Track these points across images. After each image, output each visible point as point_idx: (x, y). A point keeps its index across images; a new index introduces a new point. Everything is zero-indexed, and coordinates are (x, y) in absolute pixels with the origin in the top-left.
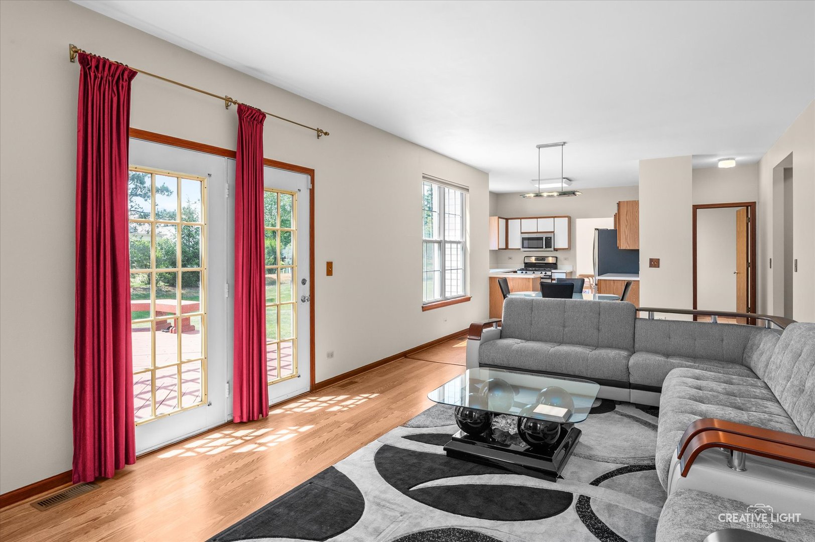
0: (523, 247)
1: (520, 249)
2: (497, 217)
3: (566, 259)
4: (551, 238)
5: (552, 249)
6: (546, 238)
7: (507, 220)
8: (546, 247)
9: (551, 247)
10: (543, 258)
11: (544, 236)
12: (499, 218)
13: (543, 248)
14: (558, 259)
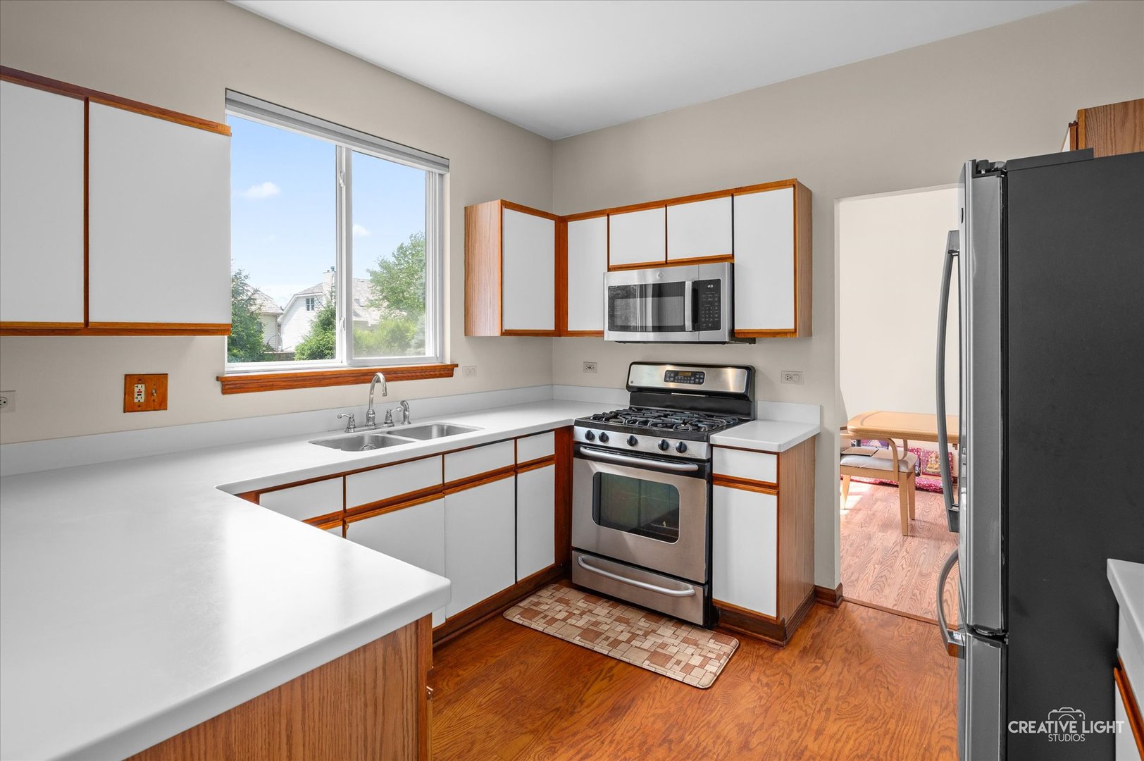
0: (613, 327)
1: (601, 333)
2: (496, 205)
3: (789, 378)
4: (717, 283)
5: (723, 333)
6: (697, 287)
7: (561, 224)
8: (697, 326)
9: (718, 328)
10: (696, 372)
11: (687, 276)
12: (505, 204)
13: (682, 329)
14: (759, 380)
